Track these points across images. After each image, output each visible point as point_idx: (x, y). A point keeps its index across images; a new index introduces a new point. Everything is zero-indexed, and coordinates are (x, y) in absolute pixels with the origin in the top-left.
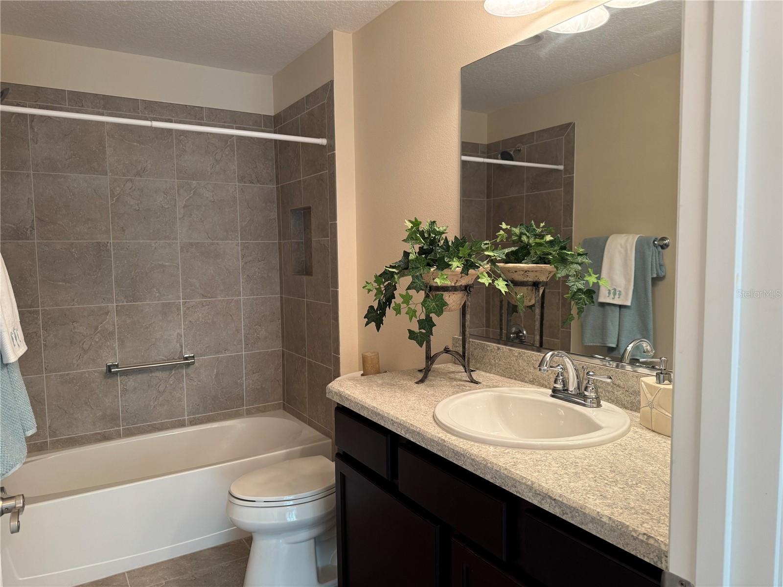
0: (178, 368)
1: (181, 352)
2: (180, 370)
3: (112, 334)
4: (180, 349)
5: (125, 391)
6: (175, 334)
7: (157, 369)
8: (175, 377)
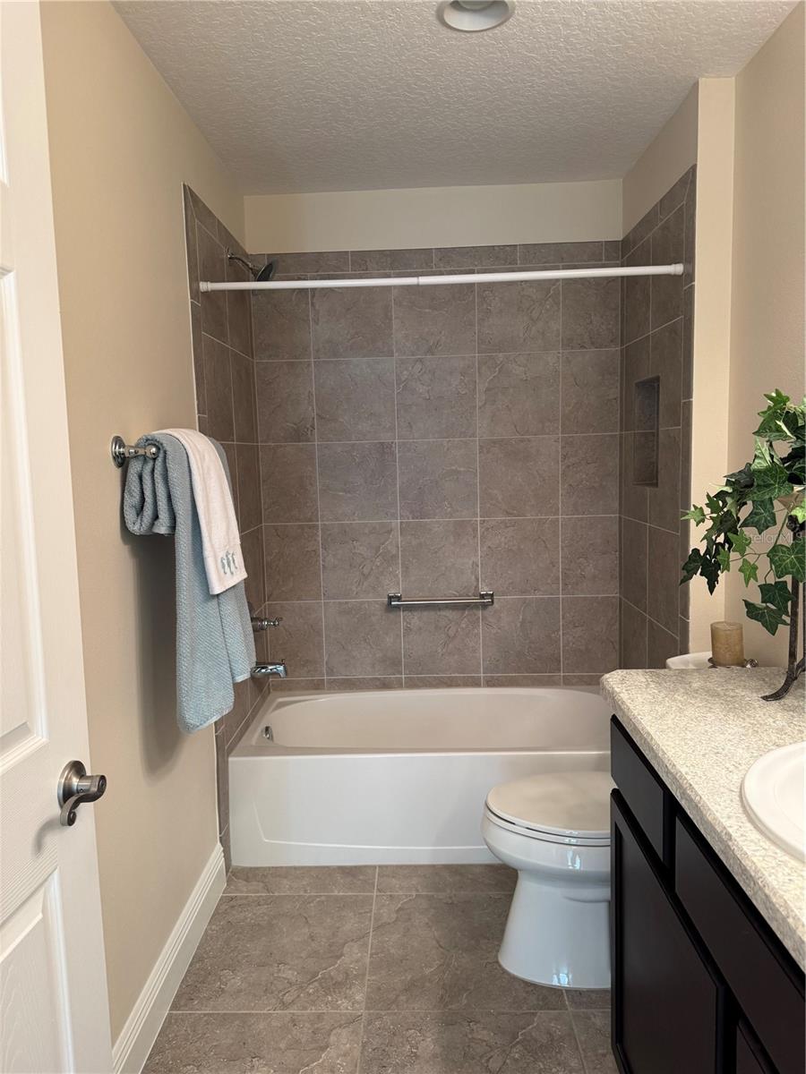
0: (472, 609)
1: (477, 587)
2: (474, 611)
3: (395, 557)
4: (475, 584)
5: (408, 630)
6: (471, 562)
7: (447, 607)
8: (469, 620)
